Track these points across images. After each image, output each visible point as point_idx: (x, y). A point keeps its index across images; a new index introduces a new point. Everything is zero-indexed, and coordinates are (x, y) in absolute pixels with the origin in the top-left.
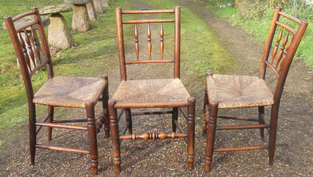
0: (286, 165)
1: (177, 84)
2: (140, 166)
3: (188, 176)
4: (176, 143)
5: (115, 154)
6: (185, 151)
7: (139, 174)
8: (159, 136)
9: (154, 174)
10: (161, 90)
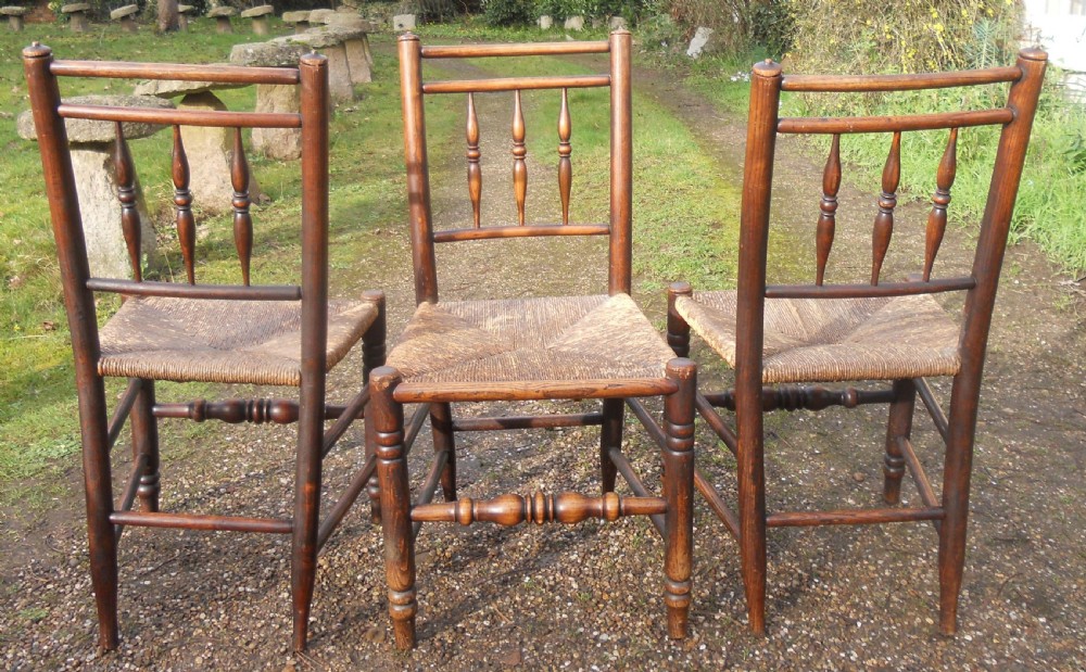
0: (1034, 619)
1: (623, 313)
2: (486, 623)
3: (670, 664)
4: (618, 533)
5: (395, 578)
6: (651, 564)
7: (484, 654)
8: (561, 507)
9: (540, 656)
10: (565, 336)
